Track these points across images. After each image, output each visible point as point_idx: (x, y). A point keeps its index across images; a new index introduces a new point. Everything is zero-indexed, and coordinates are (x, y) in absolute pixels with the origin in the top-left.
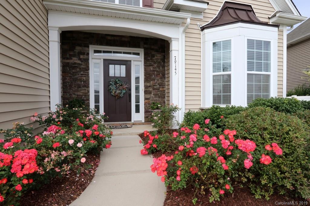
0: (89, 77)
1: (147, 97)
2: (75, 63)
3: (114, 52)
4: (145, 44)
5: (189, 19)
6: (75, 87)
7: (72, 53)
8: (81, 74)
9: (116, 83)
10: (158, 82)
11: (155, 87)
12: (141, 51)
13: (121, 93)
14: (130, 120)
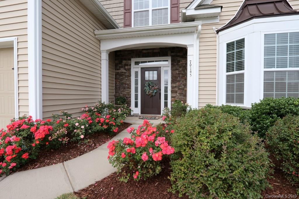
0: (131, 81)
1: (173, 96)
2: (122, 72)
3: (149, 62)
4: (172, 52)
5: (201, 26)
6: (122, 88)
7: (120, 66)
8: (126, 80)
9: (149, 85)
10: (183, 83)
11: (180, 87)
12: (169, 59)
13: (153, 92)
14: (160, 114)
